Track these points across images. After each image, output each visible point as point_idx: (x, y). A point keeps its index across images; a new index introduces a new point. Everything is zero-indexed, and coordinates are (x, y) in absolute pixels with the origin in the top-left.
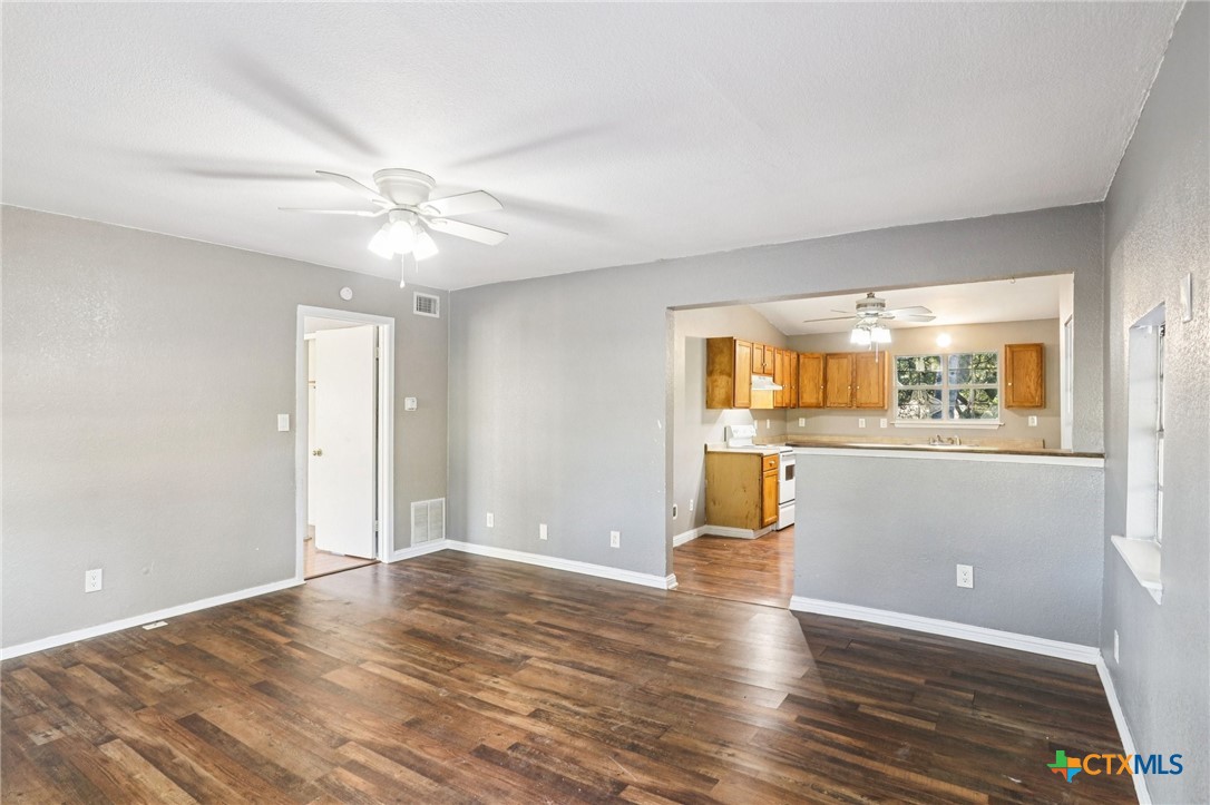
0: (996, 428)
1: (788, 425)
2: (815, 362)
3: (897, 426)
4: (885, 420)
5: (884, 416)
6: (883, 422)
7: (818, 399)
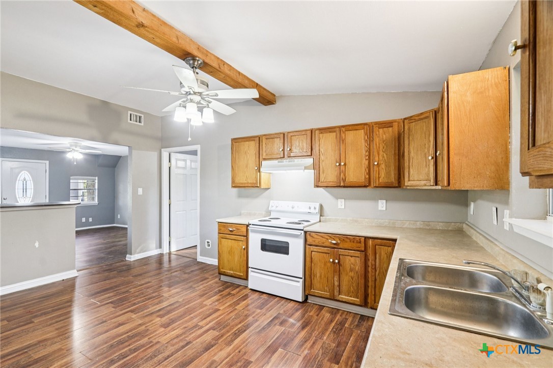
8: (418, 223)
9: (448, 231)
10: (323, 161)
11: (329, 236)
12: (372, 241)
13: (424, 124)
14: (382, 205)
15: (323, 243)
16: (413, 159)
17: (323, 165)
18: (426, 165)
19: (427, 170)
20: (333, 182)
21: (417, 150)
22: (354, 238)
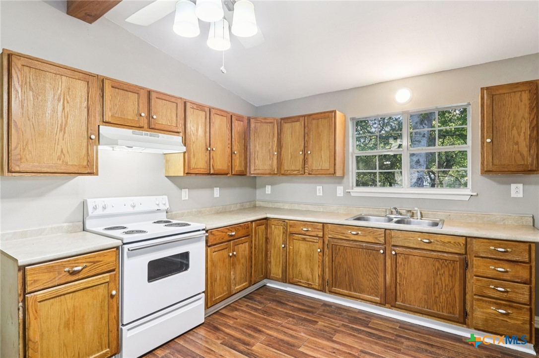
0: (467, 198)
1: (258, 192)
2: (268, 127)
3: (352, 194)
4: (342, 188)
5: (340, 183)
6: (340, 190)
7: (272, 166)
8: (238, 205)
9: (250, 208)
10: (194, 142)
11: (227, 229)
12: (255, 224)
13: (269, 127)
14: (217, 192)
15: (223, 239)
16: (258, 152)
17: (194, 147)
18: (270, 159)
19: (271, 162)
20: (203, 168)
21: (262, 146)
22: (244, 225)
